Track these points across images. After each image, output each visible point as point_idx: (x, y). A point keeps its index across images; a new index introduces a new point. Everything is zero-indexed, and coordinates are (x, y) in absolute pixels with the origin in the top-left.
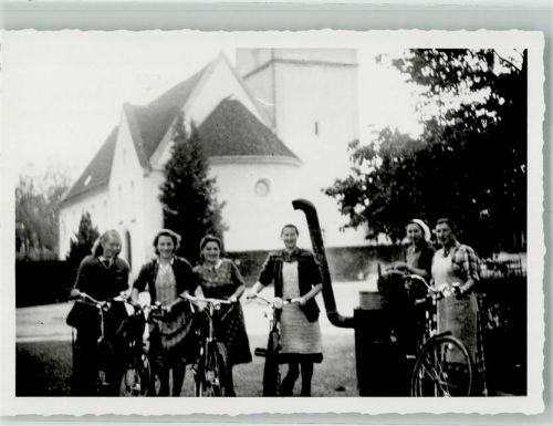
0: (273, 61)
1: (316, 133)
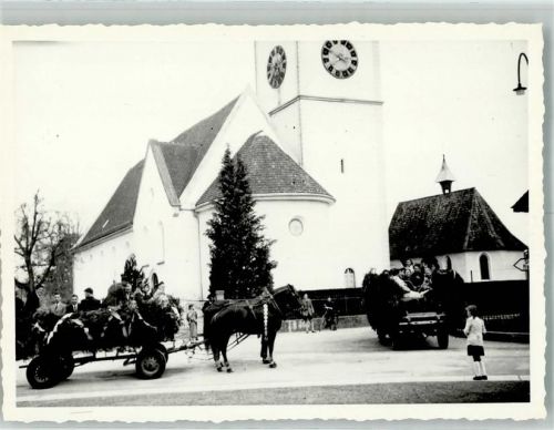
0: (299, 97)
1: (342, 171)
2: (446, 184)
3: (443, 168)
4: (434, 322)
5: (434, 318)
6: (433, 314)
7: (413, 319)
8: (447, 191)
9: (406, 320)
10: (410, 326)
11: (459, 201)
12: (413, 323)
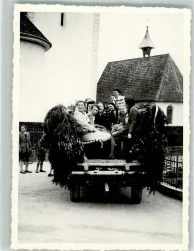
1: (62, 24)
2: (146, 50)
3: (146, 37)
4: (120, 173)
5: (122, 168)
6: (121, 163)
7: (92, 168)
8: (147, 56)
9: (82, 169)
10: (86, 176)
11: (155, 64)
12: (91, 173)
